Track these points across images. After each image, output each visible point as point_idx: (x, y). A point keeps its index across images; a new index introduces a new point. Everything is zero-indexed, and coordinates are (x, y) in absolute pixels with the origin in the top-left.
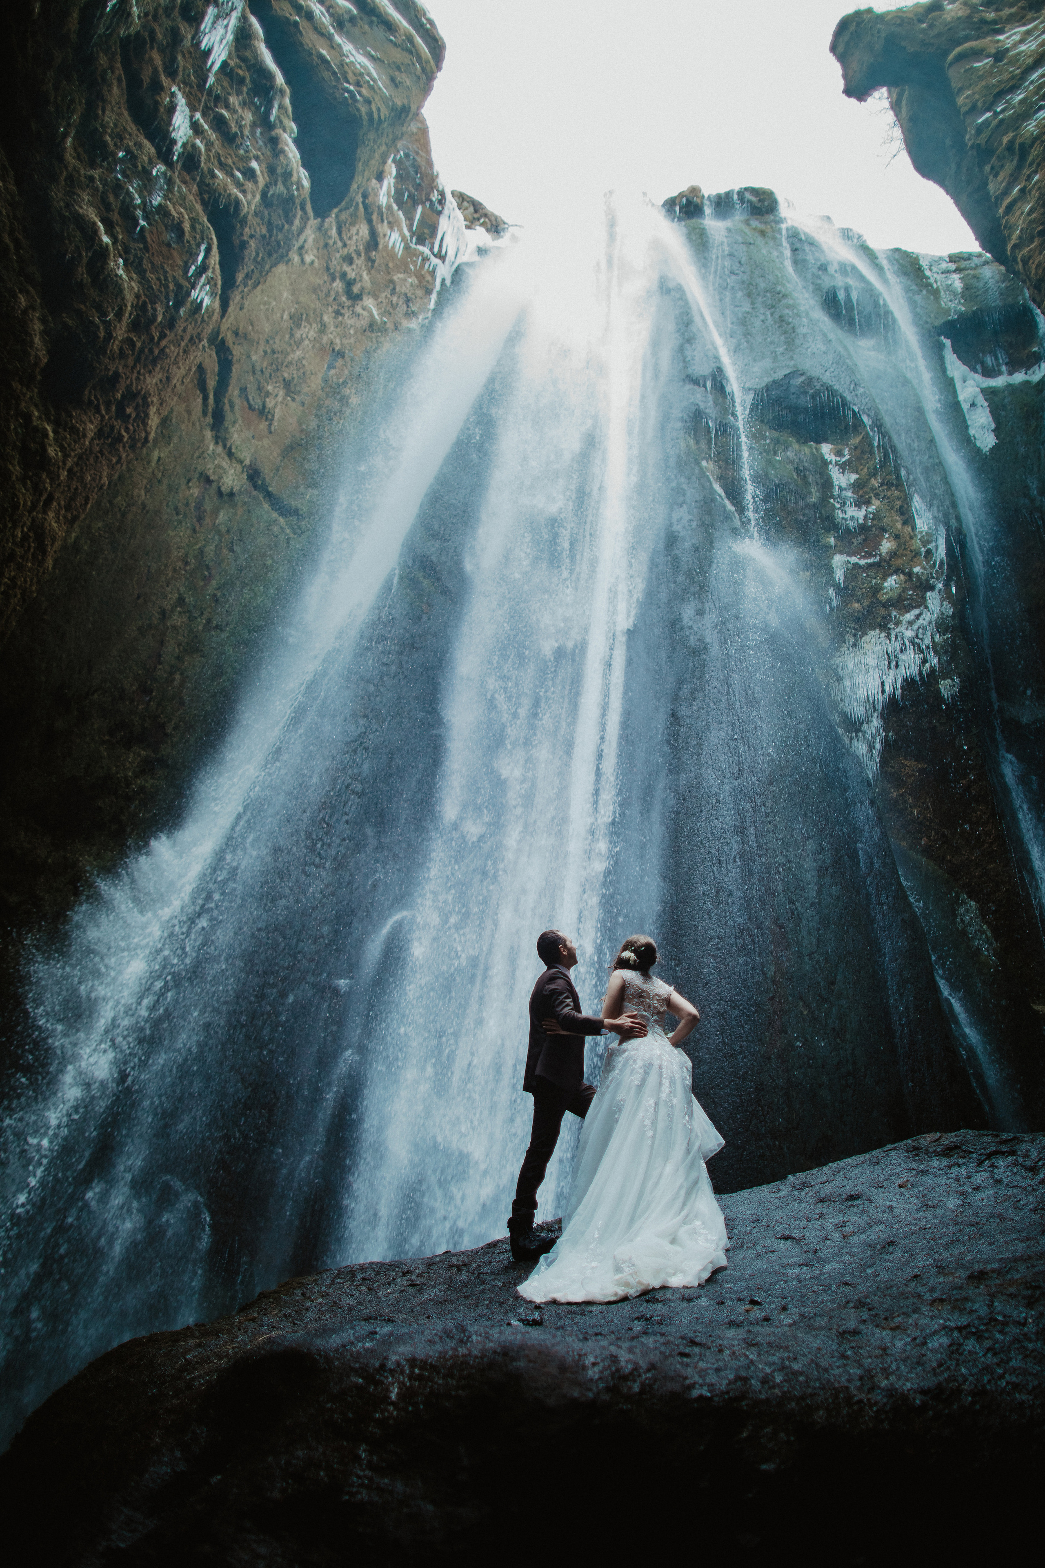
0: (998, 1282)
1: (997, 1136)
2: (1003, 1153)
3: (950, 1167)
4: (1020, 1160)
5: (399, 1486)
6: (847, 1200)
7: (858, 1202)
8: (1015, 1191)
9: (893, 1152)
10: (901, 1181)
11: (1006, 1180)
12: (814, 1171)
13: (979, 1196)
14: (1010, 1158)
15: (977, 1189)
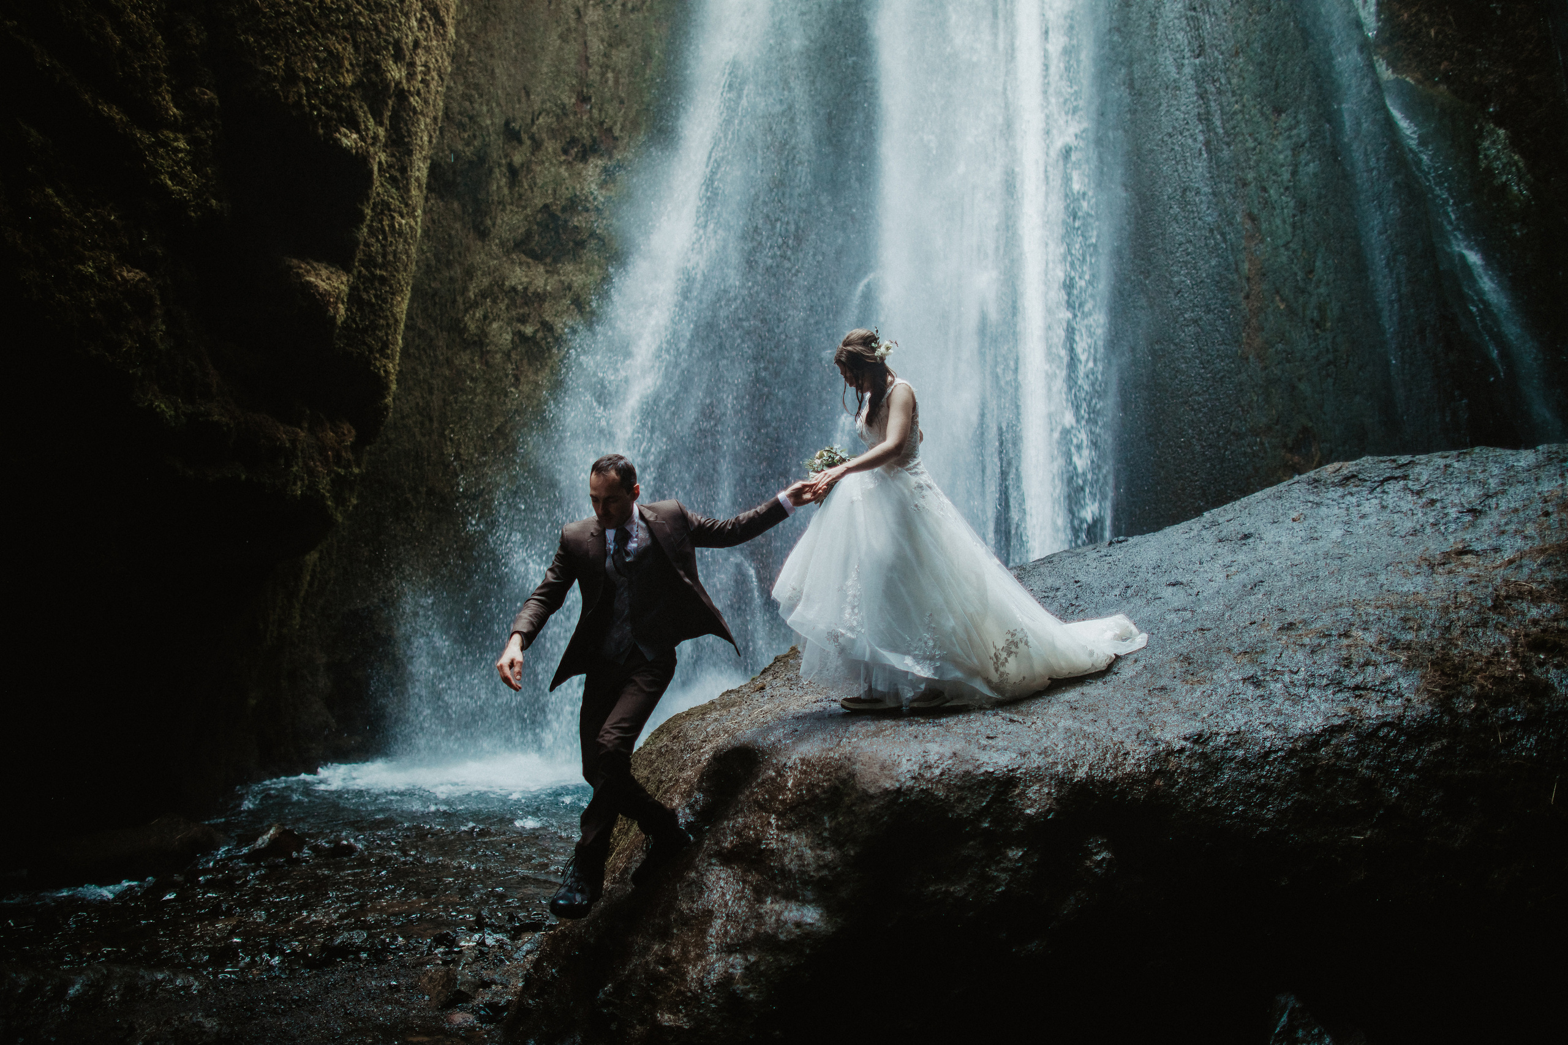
0: (1300, 632)
1: (1394, 461)
2: (1395, 478)
3: (1343, 497)
4: (1410, 483)
5: (794, 839)
6: (1242, 539)
7: (1251, 540)
8: (1395, 516)
9: (1296, 486)
10: (1295, 515)
11: (1391, 506)
12: (1228, 506)
13: (1363, 522)
14: (1401, 483)
15: (1363, 516)
